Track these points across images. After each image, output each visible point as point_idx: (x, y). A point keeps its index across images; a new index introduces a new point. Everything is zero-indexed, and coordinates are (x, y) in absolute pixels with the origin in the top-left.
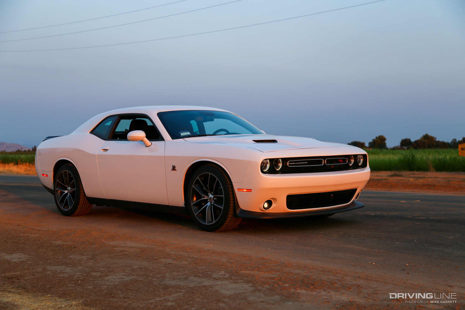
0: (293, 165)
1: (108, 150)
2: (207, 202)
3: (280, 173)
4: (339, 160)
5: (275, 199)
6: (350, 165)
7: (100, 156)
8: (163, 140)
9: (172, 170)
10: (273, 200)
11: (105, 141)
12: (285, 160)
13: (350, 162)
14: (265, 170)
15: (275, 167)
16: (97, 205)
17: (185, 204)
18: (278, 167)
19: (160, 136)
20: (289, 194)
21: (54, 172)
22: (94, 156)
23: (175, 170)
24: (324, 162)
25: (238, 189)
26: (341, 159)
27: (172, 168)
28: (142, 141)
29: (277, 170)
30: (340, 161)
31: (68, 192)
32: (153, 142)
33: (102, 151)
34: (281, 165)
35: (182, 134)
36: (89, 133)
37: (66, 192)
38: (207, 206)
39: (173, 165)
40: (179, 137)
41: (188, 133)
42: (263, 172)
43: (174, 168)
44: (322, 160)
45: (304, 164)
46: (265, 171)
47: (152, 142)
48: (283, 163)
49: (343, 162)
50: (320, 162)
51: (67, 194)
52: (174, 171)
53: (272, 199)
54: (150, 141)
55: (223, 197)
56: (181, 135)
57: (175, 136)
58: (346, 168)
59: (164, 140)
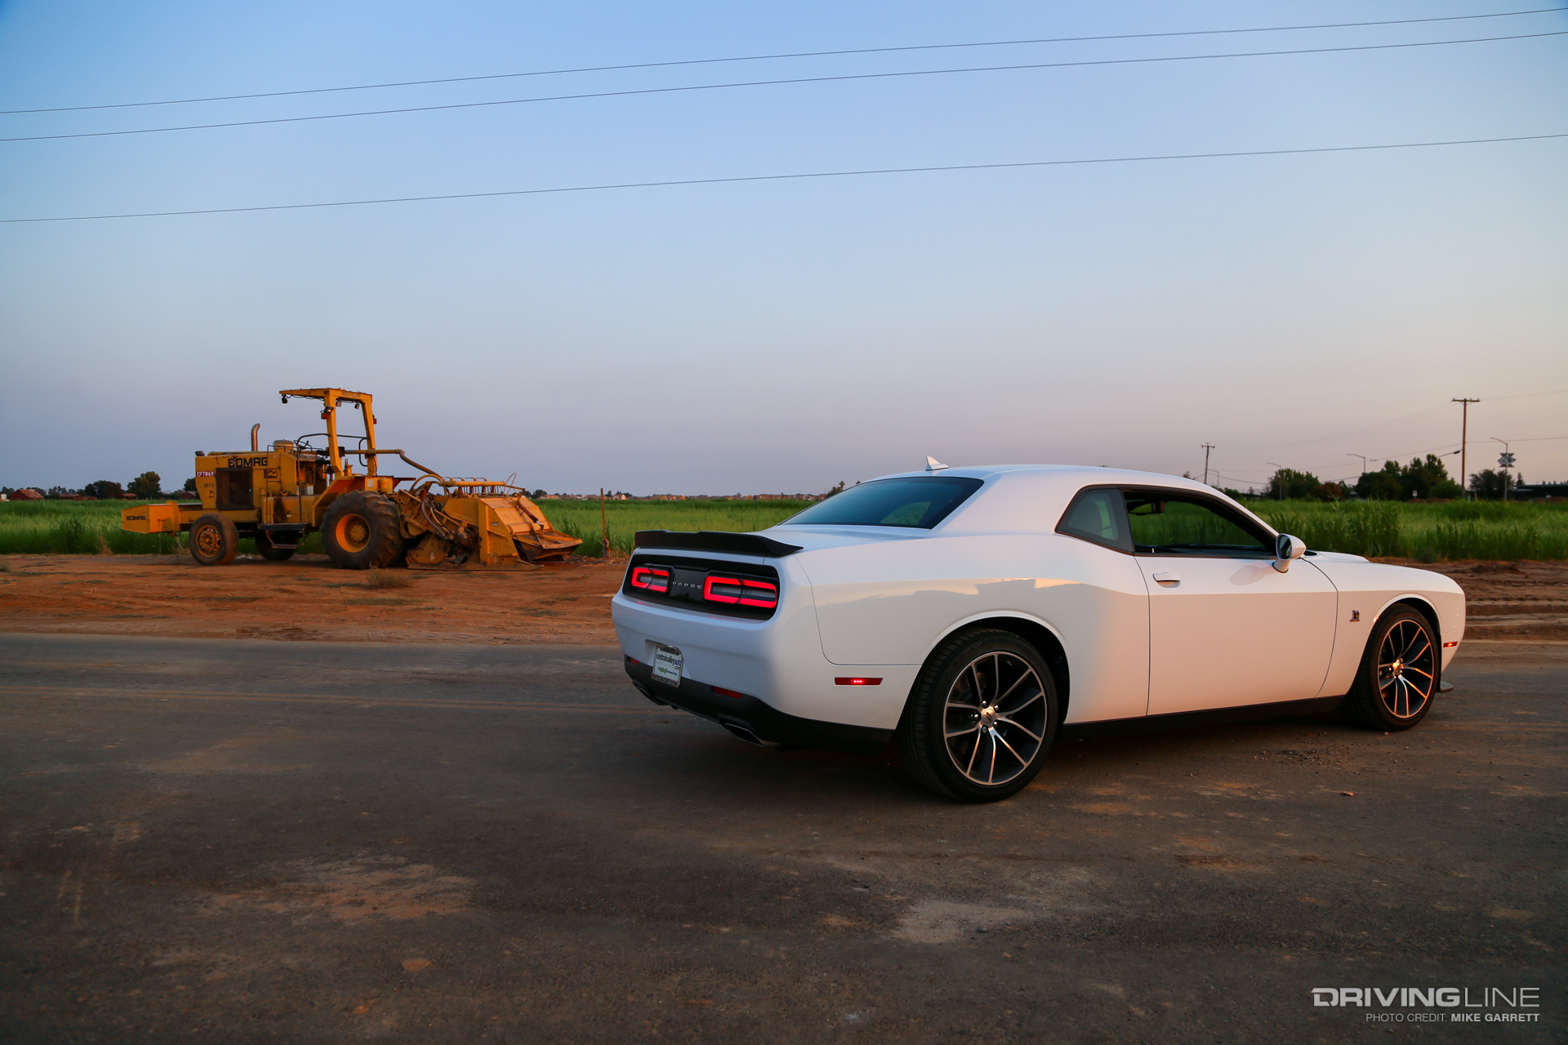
17: (1350, 688)
33: (1159, 584)
43: (1356, 616)
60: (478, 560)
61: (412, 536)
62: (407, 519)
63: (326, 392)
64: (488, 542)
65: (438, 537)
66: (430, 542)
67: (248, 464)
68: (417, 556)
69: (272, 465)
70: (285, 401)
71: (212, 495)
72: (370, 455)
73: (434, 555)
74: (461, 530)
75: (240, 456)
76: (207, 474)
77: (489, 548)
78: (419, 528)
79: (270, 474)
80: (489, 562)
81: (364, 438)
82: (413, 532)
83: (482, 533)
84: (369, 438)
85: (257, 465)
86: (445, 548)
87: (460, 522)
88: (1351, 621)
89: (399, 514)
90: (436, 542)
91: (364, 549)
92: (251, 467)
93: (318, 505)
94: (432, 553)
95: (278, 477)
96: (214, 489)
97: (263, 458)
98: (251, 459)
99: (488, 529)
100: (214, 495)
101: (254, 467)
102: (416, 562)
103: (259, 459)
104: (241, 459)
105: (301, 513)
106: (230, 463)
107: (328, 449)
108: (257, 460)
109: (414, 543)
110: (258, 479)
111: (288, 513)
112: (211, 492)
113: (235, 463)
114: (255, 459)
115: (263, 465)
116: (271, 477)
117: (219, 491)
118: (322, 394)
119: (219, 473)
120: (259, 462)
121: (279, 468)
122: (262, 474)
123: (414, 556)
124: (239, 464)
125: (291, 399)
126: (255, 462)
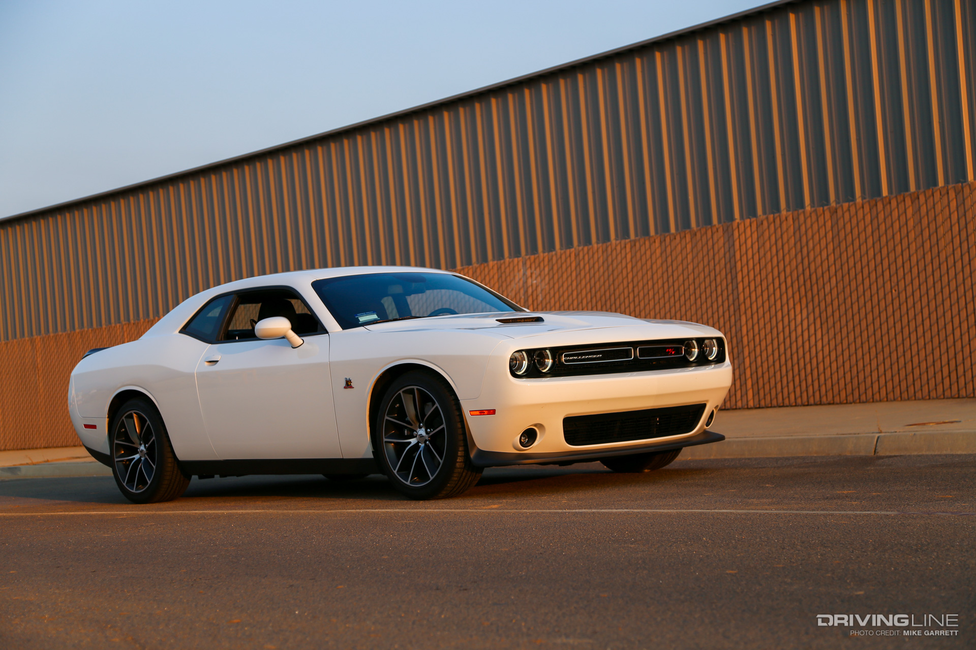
0: (574, 360)
1: (217, 361)
3: (549, 376)
4: (667, 350)
5: (540, 426)
6: (692, 360)
7: (202, 375)
8: (325, 331)
9: (345, 388)
10: (538, 428)
11: (210, 345)
12: (556, 351)
13: (689, 352)
14: (520, 371)
15: (538, 366)
16: (200, 478)
17: (373, 452)
18: (544, 365)
19: (319, 326)
20: (566, 415)
21: (108, 417)
22: (190, 376)
23: (351, 387)
24: (635, 354)
25: (470, 411)
26: (671, 348)
27: (344, 384)
28: (283, 338)
29: (544, 371)
30: (669, 352)
31: (140, 456)
32: (305, 338)
33: (206, 364)
34: (549, 362)
35: (362, 319)
36: (178, 332)
37: (137, 457)
39: (346, 379)
40: (357, 324)
41: (375, 317)
42: (514, 375)
43: (348, 384)
44: (630, 350)
45: (595, 358)
46: (519, 373)
47: (303, 338)
48: (553, 359)
49: (675, 353)
50: (627, 354)
52: (349, 390)
53: (535, 425)
54: (300, 336)
56: (360, 321)
57: (347, 321)
58: (683, 363)
59: (327, 332)
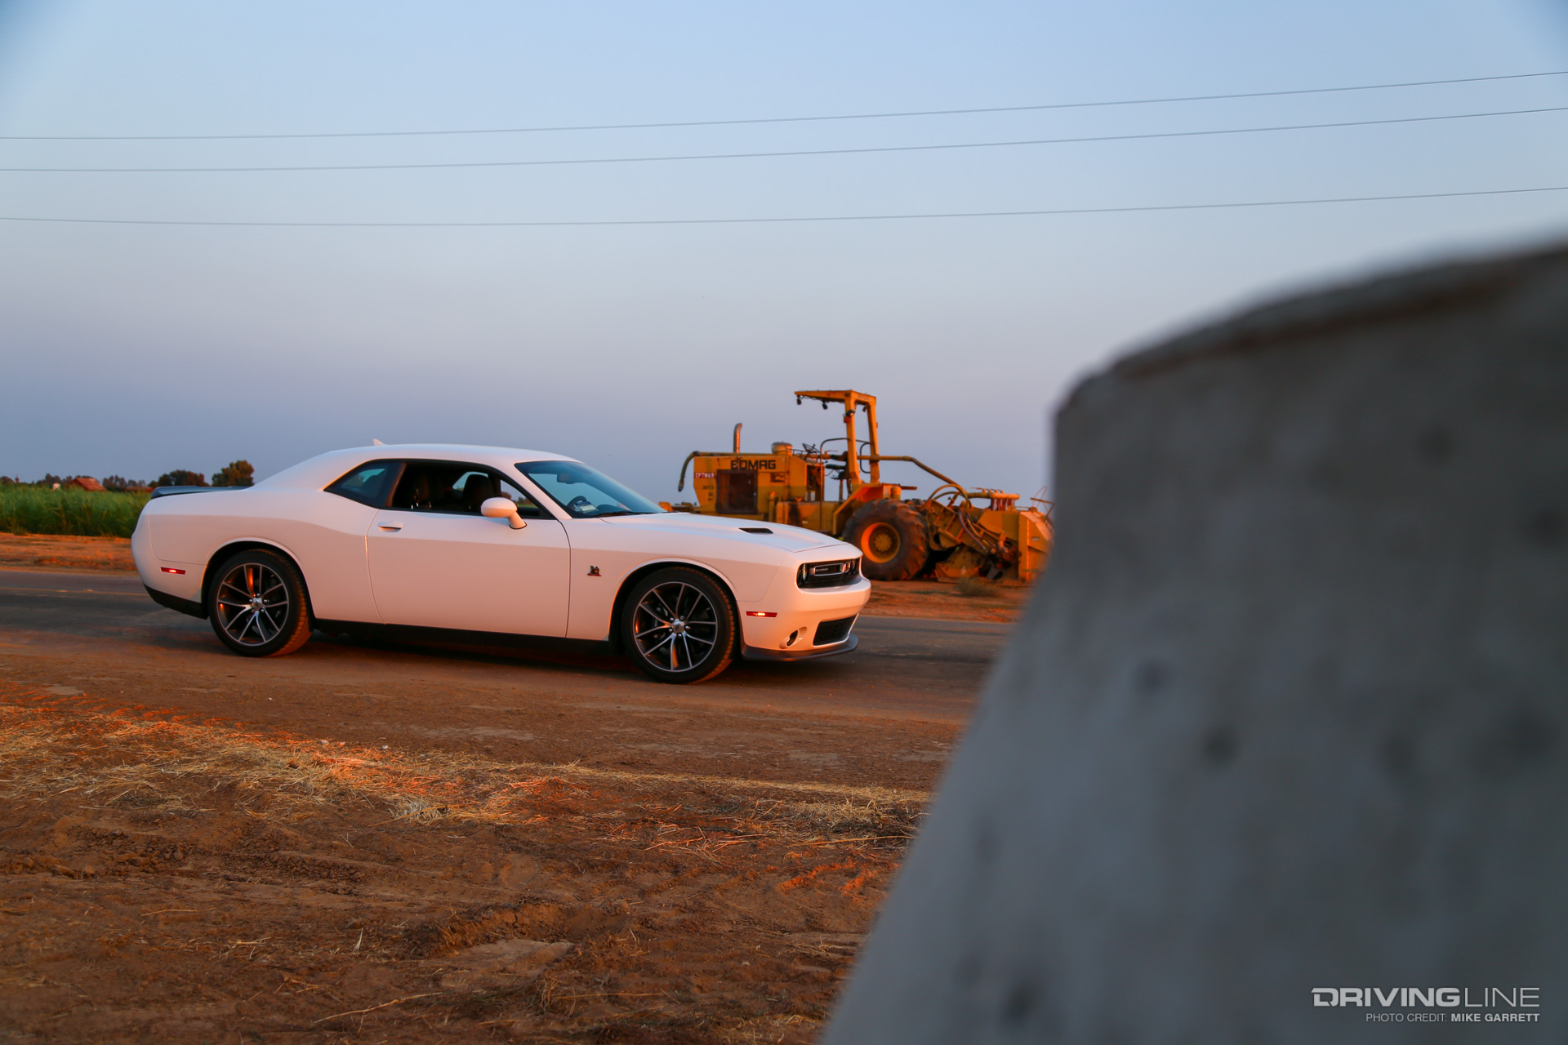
0: (818, 573)
2: (669, 634)
7: (372, 540)
8: (552, 517)
10: (801, 631)
11: (378, 509)
17: (610, 637)
19: (541, 511)
20: (820, 621)
21: (209, 565)
23: (598, 575)
24: (843, 569)
25: (747, 612)
27: (589, 571)
28: (506, 518)
31: (253, 608)
33: (381, 529)
36: (322, 490)
37: (248, 607)
38: (671, 639)
39: (592, 567)
41: (592, 507)
43: (594, 572)
44: (842, 565)
47: (524, 520)
51: (250, 613)
52: (594, 577)
54: (528, 519)
55: (715, 626)
59: (554, 519)
60: (1016, 576)
61: (944, 548)
62: (940, 530)
63: (848, 394)
64: (1028, 557)
65: (972, 550)
66: (962, 555)
67: (753, 467)
68: (947, 569)
69: (780, 468)
70: (799, 402)
71: (711, 497)
72: (874, 461)
73: (967, 568)
74: (1001, 544)
75: (744, 458)
76: (706, 475)
77: (1028, 564)
78: (953, 541)
79: (777, 478)
80: (1027, 579)
81: (866, 443)
82: (945, 544)
83: (1022, 548)
84: (872, 443)
85: (763, 468)
86: (978, 562)
87: (998, 535)
88: (589, 575)
89: (929, 525)
90: (968, 556)
91: (892, 560)
92: (757, 471)
93: (841, 512)
94: (964, 567)
95: (787, 481)
96: (714, 491)
97: (770, 461)
98: (756, 462)
99: (1028, 544)
100: (714, 497)
101: (759, 470)
102: (946, 576)
103: (766, 461)
104: (746, 461)
105: (821, 520)
106: (732, 464)
107: (846, 454)
108: (763, 463)
109: (944, 555)
110: (763, 481)
111: (805, 519)
112: (710, 494)
113: (738, 465)
114: (761, 461)
115: (770, 468)
116: (779, 481)
117: (719, 494)
118: (842, 397)
119: (720, 474)
120: (765, 465)
121: (788, 472)
122: (768, 477)
123: (943, 569)
124: (744, 465)
125: (805, 401)
126: (761, 465)
